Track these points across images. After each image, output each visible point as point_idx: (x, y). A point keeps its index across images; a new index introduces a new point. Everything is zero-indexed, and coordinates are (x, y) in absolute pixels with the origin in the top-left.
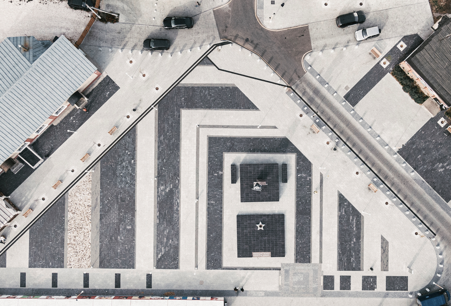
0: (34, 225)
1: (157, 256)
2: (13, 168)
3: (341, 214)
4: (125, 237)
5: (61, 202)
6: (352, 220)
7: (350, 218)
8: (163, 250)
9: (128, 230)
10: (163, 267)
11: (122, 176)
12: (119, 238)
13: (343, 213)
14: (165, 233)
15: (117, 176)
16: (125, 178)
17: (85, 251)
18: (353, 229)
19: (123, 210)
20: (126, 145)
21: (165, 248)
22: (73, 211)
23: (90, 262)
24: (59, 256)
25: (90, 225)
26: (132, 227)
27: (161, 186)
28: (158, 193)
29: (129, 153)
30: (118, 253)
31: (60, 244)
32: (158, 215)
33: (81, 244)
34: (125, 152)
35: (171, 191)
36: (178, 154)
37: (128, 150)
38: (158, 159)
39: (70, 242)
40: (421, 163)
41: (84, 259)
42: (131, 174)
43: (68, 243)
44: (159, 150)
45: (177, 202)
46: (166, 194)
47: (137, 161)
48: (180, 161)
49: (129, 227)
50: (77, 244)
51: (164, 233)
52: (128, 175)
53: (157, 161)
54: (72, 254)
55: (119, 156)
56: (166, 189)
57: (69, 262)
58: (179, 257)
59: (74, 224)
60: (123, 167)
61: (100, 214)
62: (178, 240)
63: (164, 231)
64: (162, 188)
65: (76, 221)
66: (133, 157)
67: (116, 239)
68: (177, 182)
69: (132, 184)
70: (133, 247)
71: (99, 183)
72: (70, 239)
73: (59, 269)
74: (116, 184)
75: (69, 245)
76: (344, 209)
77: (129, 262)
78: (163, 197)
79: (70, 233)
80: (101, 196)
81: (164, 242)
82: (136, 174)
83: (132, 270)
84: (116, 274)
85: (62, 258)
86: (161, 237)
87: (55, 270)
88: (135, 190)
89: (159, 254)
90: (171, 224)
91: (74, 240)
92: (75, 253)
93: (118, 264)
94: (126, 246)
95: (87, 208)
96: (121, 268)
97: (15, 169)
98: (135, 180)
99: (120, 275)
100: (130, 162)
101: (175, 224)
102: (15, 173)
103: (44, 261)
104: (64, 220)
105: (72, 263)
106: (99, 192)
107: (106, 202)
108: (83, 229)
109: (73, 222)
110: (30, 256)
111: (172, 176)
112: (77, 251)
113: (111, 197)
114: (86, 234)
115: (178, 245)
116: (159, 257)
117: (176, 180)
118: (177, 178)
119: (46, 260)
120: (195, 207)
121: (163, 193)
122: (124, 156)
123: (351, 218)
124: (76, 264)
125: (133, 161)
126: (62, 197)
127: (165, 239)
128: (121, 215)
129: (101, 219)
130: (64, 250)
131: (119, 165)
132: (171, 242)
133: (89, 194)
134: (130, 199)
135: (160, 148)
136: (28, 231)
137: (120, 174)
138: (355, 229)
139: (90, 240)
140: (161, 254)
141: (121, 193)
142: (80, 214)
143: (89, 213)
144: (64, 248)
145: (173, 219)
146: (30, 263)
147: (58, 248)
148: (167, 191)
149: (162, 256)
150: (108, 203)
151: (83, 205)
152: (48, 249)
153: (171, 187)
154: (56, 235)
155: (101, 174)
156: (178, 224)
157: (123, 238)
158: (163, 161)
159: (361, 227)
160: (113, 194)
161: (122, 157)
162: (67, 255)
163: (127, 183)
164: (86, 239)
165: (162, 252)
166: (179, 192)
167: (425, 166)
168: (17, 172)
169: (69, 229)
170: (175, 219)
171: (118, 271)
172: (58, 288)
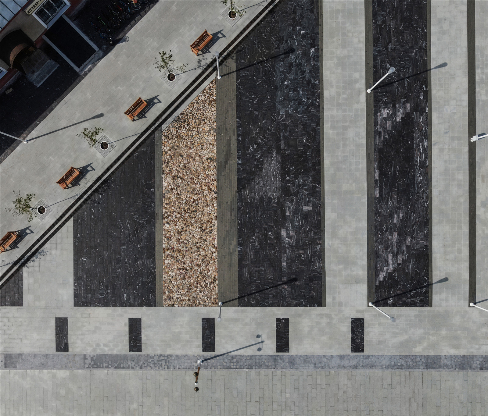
0: (84, 207)
1: (377, 276)
2: (33, 72)
4: (298, 232)
5: (146, 150)
8: (390, 262)
9: (306, 216)
10: (390, 301)
11: (287, 86)
12: (284, 233)
14: (395, 221)
15: (276, 88)
16: (295, 90)
17: (203, 266)
19: (291, 166)
20: (295, 12)
21: (395, 256)
22: (175, 173)
23: (217, 291)
24: (145, 279)
25: (215, 205)
26: (315, 206)
27: (384, 108)
28: (376, 124)
29: (302, 32)
30: (283, 270)
31: (145, 251)
32: (377, 177)
33: (194, 249)
34: (294, 30)
35: (408, 120)
36: (423, 30)
37: (301, 25)
38: (374, 42)
39: (168, 244)
41: (201, 286)
42: (309, 82)
43: (164, 246)
44: (375, 23)
45: (423, 146)
46: (395, 125)
47: (322, 50)
48: (428, 46)
49: (306, 208)
50: (185, 249)
51: (392, 221)
52: (302, 83)
53: (372, 48)
54: (174, 274)
55: (280, 40)
56: (395, 114)
57: (167, 292)
58: (430, 277)
59: (177, 204)
60: (291, 64)
61: (238, 179)
62: (428, 237)
63: (391, 216)
64: (385, 112)
65: (183, 197)
66: (314, 41)
67: (278, 236)
68: (422, 97)
69: (312, 104)
70: (320, 256)
71: (234, 105)
72: (169, 239)
73: (144, 309)
74: (275, 105)
75: (167, 252)
77: (310, 290)
78: (389, 134)
79: (168, 223)
80: (238, 135)
81: (392, 243)
82: (321, 81)
83: (316, 310)
84: (278, 320)
85: (150, 282)
86: (386, 231)
87: (135, 312)
88: (319, 120)
89: (382, 270)
90: (409, 199)
91: (178, 240)
92: (181, 271)
93: (282, 296)
94: (301, 252)
95: (206, 164)
96: (289, 305)
97: (36, 74)
98: (320, 96)
99: (287, 320)
100: (306, 54)
101: (418, 199)
102: (39, 86)
103: (109, 291)
104: (154, 193)
105: (175, 295)
106: (235, 127)
107: (251, 149)
108: (199, 215)
109: (173, 197)
110: (77, 279)
111: (408, 84)
112: (185, 266)
113: (264, 137)
114: (205, 225)
115: (427, 249)
116: (381, 279)
117: (418, 93)
118: (421, 88)
119: (114, 288)
120: (467, 156)
121: (389, 123)
122: (292, 38)
124: (185, 298)
125: (312, 50)
126: (148, 141)
127: (396, 235)
128: (288, 178)
129: (239, 191)
130: (155, 265)
131: (281, 61)
132: (411, 243)
133: (212, 132)
134: (307, 140)
135: (379, 18)
136: (71, 222)
137: (283, 82)
139: (216, 240)
140: (387, 270)
141: (286, 126)
142: (191, 178)
143: (212, 177)
144: (154, 259)
145: (414, 187)
146: (76, 296)
147: (142, 259)
148: (398, 119)
149: (390, 275)
150: (255, 151)
151: (198, 158)
152: (118, 263)
153: (408, 110)
154: (137, 229)
155: (238, 84)
156: (427, 197)
157: (292, 233)
158: (387, 49)
160: (269, 130)
161: (287, 41)
162: (162, 277)
163: (300, 103)
164: (205, 238)
165: (387, 265)
166: (428, 123)
168: (42, 83)
169: (166, 215)
170: (418, 188)
171: (281, 312)
172: (144, 352)
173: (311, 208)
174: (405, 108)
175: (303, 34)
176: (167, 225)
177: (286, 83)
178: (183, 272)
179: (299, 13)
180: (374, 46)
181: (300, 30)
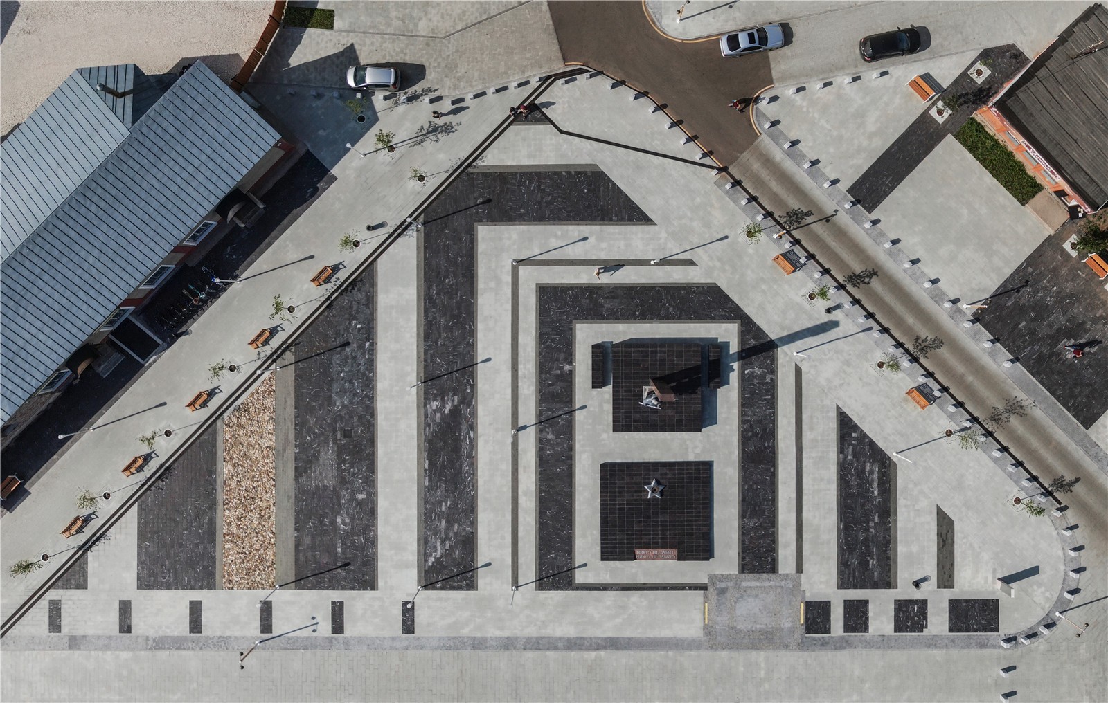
0: (148, 492)
1: (426, 561)
2: (100, 366)
3: (845, 458)
4: (352, 519)
5: (208, 438)
6: (871, 472)
7: (864, 468)
8: (439, 548)
9: (360, 504)
10: (439, 585)
11: (343, 378)
12: (339, 520)
13: (850, 457)
14: (443, 508)
15: (333, 379)
16: (351, 382)
17: (262, 551)
18: (873, 492)
19: (346, 456)
20: (351, 307)
21: (443, 542)
22: (235, 460)
23: (274, 575)
24: (205, 563)
25: (274, 492)
26: (369, 494)
27: (433, 400)
28: (426, 417)
29: (358, 326)
30: (339, 555)
31: (206, 536)
32: (427, 467)
33: (253, 534)
34: (350, 324)
35: (455, 412)
36: (470, 327)
37: (357, 320)
38: (425, 337)
39: (228, 529)
40: (1026, 340)
41: (259, 570)
42: (364, 374)
43: (224, 531)
44: (426, 319)
45: (470, 437)
46: (444, 417)
47: (376, 344)
48: (475, 342)
49: (360, 496)
50: (244, 534)
51: (441, 509)
52: (358, 375)
53: (422, 343)
54: (233, 558)
55: (337, 334)
56: (444, 407)
57: (226, 576)
58: (475, 562)
59: (237, 490)
60: (347, 357)
61: (295, 467)
62: (474, 524)
63: (440, 504)
64: (435, 404)
65: (243, 484)
66: (369, 335)
67: (333, 523)
68: (469, 391)
69: (366, 396)
70: (372, 542)
71: (292, 396)
72: (229, 524)
73: (205, 591)
74: (331, 396)
75: (227, 537)
76: (851, 447)
77: (363, 575)
78: (438, 426)
79: (228, 509)
80: (296, 425)
81: (440, 530)
82: (375, 374)
83: (368, 594)
84: (333, 603)
85: (210, 566)
86: (435, 518)
87: (195, 595)
88: (373, 411)
89: (431, 555)
90: (456, 488)
91: (238, 526)
92: (240, 555)
93: (338, 580)
94: (355, 538)
95: (266, 452)
96: (343, 588)
97: (103, 366)
98: (373, 388)
99: (342, 603)
100: (361, 347)
101: (464, 488)
102: (105, 377)
103: (171, 574)
104: (215, 480)
105: (234, 579)
106: (293, 416)
107: (308, 438)
108: (258, 501)
109: (233, 484)
110: (141, 563)
111: (456, 378)
112: (244, 551)
113: (321, 427)
114: (263, 512)
115: (473, 536)
116: (430, 564)
117: (466, 386)
118: (468, 381)
119: (175, 571)
120: (510, 448)
121: (438, 415)
122: (348, 331)
123: (868, 468)
124: (243, 581)
125: (367, 344)
126: (210, 430)
127: (444, 522)
128: (343, 467)
129: (296, 478)
130: (215, 549)
131: (337, 354)
132: (458, 530)
133: (271, 421)
134: (362, 431)
135: (430, 314)
136: (135, 507)
137: (339, 374)
138: (876, 492)
139: (274, 526)
140: (435, 556)
141: (342, 417)
142: (251, 466)
143: (271, 465)
144: (215, 544)
145: (461, 476)
146: (139, 579)
147: (203, 543)
148: (447, 411)
149: (438, 560)
150: (312, 440)
151: (257, 446)
152: (180, 547)
153: (456, 403)
154: (198, 516)
155: (297, 375)
156: (473, 486)
157: (347, 520)
158: (437, 344)
159: (890, 489)
160: (325, 420)
161: (343, 335)
162: (222, 561)
163: (355, 395)
164: (263, 523)
165: (436, 551)
166: (474, 414)
167: (1036, 347)
168: (108, 374)
169: (227, 501)
170: (465, 477)
171: (336, 595)
172: (203, 634)
173: (365, 497)
174: (453, 401)
175: (359, 328)
176: (227, 511)
177: (342, 375)
178: (242, 556)
179: (355, 308)
180: (425, 341)
181: (356, 324)
